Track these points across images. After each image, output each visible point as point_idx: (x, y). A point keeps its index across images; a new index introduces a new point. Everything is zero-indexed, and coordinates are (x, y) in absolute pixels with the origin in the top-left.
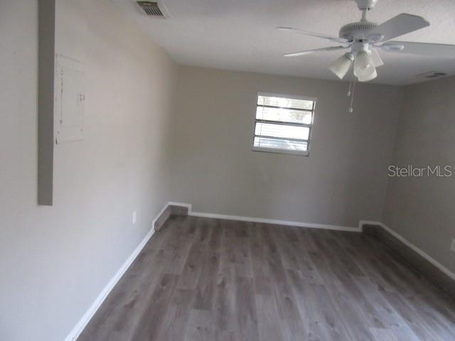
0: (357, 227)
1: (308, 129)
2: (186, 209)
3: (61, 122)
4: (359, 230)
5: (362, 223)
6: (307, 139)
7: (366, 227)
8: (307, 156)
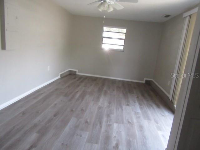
0: (143, 81)
1: (124, 41)
2: (76, 72)
3: (8, 24)
4: (144, 82)
5: (145, 79)
6: (123, 45)
7: (146, 81)
8: (123, 51)
